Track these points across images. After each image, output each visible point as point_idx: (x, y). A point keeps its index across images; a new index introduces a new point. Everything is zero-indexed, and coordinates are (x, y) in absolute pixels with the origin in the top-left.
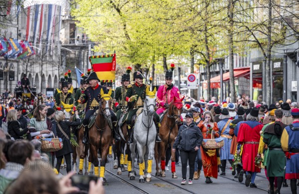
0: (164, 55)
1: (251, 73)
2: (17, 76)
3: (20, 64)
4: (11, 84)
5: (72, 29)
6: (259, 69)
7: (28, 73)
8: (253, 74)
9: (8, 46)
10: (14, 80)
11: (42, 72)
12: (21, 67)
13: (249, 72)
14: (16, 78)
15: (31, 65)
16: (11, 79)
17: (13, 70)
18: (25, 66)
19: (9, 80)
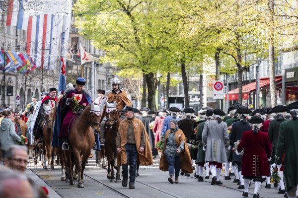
0: (182, 61)
1: (283, 82)
2: (16, 91)
3: (19, 77)
4: (9, 100)
5: (74, 43)
6: (293, 76)
7: (28, 88)
8: (285, 83)
9: (6, 58)
10: (12, 95)
11: (42, 87)
12: (20, 81)
13: (281, 80)
14: (14, 93)
15: (31, 79)
16: (9, 94)
17: (12, 85)
18: (25, 80)
19: (7, 95)
